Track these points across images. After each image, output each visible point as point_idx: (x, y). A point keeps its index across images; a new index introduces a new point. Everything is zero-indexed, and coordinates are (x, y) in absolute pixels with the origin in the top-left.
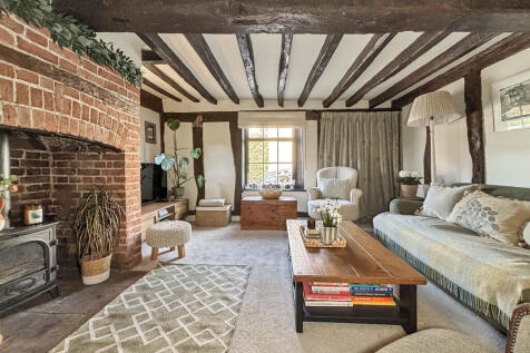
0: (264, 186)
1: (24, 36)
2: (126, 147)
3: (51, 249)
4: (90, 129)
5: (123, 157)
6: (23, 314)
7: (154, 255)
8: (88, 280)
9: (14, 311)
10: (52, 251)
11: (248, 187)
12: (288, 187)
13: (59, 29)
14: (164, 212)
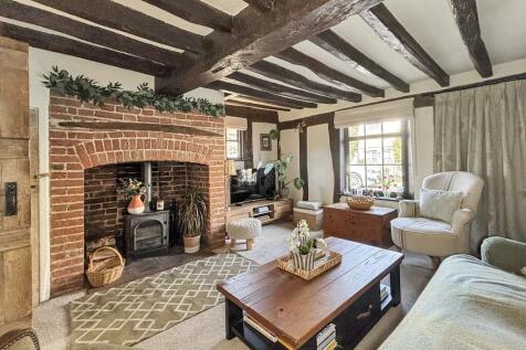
0: (364, 193)
1: (141, 115)
2: (209, 162)
3: (164, 226)
4: (180, 155)
5: (208, 170)
6: (151, 259)
7: (233, 244)
8: (188, 250)
9: (146, 257)
10: (165, 228)
11: (347, 192)
12: (394, 195)
13: (158, 103)
14: (264, 210)
